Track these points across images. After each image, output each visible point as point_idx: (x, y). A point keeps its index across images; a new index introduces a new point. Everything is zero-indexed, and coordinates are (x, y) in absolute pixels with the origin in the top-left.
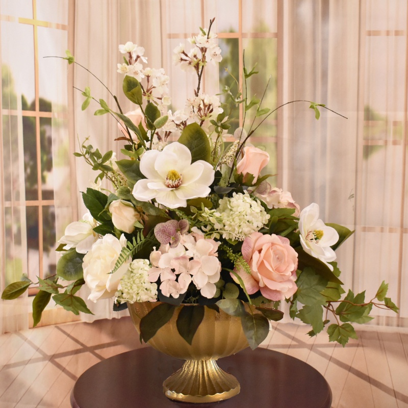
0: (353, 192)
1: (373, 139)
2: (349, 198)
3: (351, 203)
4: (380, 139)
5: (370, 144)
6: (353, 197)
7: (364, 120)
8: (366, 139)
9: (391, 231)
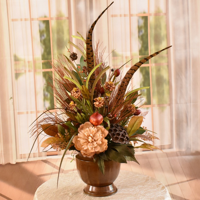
0: (12, 96)
1: (19, 70)
2: (10, 99)
3: (11, 101)
4: (22, 70)
5: (18, 72)
6: (12, 98)
7: (14, 61)
8: (16, 70)
9: (31, 112)
